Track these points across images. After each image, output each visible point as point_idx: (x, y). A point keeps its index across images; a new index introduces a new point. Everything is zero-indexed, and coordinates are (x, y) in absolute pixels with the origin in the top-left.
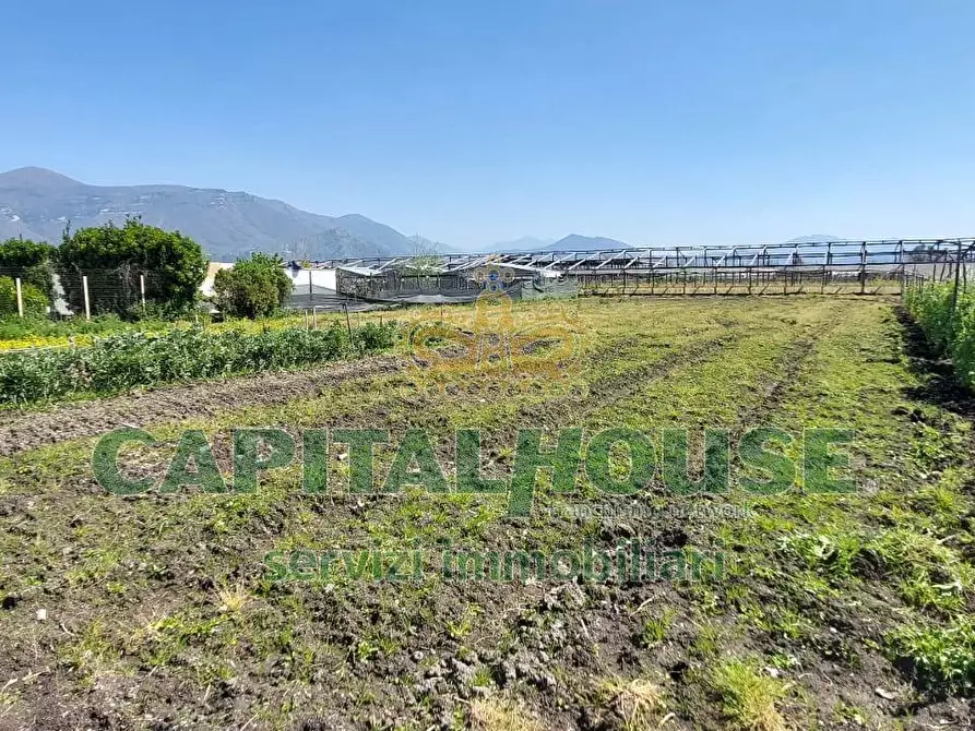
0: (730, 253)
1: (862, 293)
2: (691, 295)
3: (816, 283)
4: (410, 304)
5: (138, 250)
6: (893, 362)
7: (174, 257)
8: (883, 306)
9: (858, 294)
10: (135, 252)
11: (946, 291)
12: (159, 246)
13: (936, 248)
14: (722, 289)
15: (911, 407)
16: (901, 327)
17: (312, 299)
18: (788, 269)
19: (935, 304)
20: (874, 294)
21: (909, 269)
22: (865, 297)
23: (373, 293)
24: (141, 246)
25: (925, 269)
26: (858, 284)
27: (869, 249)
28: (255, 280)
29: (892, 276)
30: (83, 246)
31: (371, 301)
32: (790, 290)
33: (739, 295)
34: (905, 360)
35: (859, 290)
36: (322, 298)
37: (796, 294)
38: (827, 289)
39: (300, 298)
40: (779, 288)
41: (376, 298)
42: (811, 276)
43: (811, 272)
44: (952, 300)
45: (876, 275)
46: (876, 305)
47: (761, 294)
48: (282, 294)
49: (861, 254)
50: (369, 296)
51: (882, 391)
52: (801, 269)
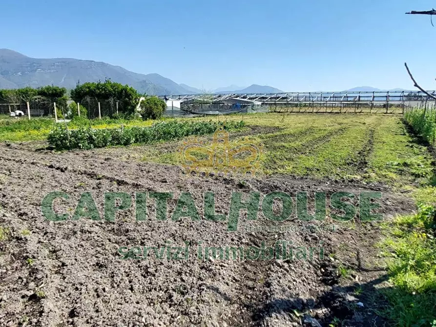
0: (332, 95)
1: (387, 113)
2: (316, 113)
3: (367, 109)
4: (207, 115)
5: (113, 92)
6: (404, 135)
7: (128, 95)
8: (396, 118)
9: (385, 113)
10: (112, 93)
11: (421, 112)
12: (122, 90)
13: (417, 94)
14: (329, 110)
15: (411, 145)
16: (404, 125)
17: (173, 111)
18: (357, 102)
19: (417, 117)
20: (391, 113)
21: (407, 103)
22: (388, 114)
23: (194, 110)
24: (114, 91)
25: (414, 104)
26: (385, 109)
27: (390, 94)
28: (156, 104)
29: (398, 106)
30: (87, 90)
31: (194, 113)
32: (357, 111)
33: (336, 113)
34: (407, 134)
35: (385, 111)
36: (176, 112)
37: (360, 113)
38: (372, 111)
39: (169, 111)
40: (352, 110)
41: (195, 112)
42: (365, 105)
43: (365, 104)
44: (423, 115)
45: (392, 105)
46: (393, 118)
47: (345, 113)
48: (164, 109)
49: (387, 97)
50: (193, 111)
51: (401, 142)
52: (361, 102)
